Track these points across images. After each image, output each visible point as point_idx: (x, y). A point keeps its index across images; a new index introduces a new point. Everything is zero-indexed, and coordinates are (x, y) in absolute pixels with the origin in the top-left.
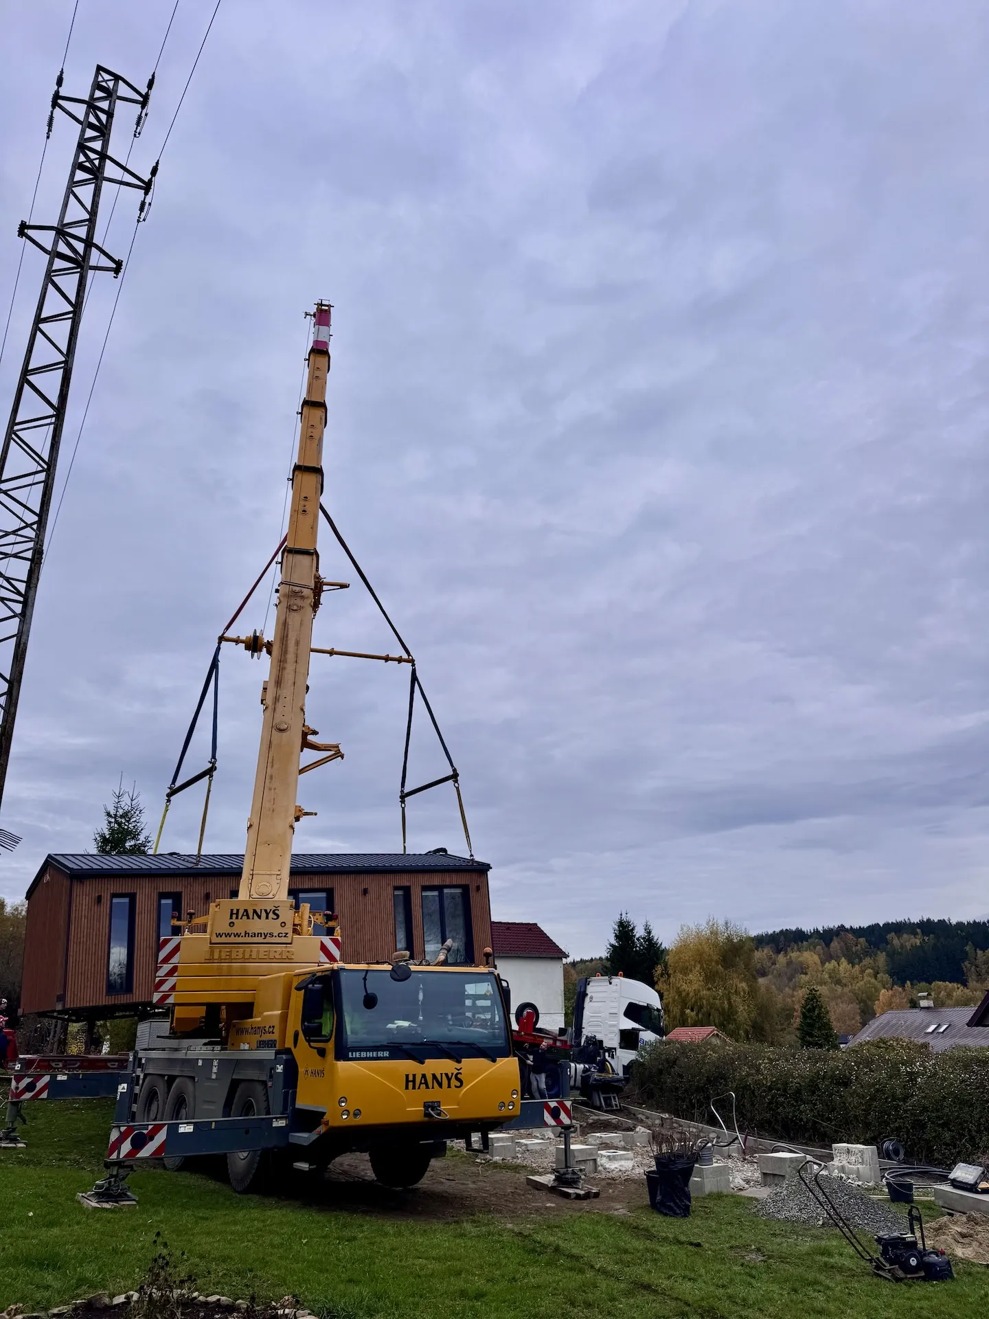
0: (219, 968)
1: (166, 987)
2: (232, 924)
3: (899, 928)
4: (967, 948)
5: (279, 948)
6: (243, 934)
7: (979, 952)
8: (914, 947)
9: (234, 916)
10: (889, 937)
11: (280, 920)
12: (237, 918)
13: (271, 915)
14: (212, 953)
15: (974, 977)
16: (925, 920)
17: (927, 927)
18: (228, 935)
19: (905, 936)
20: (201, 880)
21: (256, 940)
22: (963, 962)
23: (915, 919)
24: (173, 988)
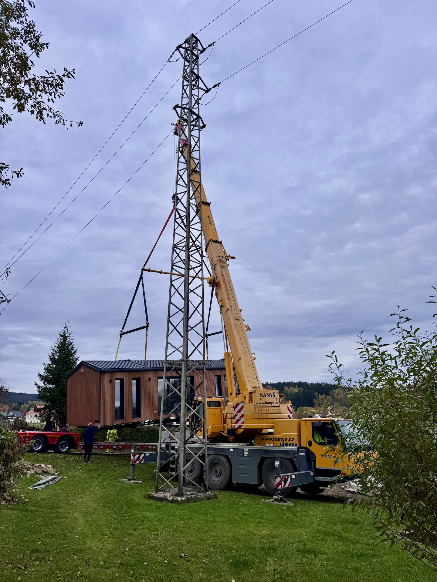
0: (259, 415)
1: (240, 422)
2: (261, 399)
3: (289, 384)
4: (316, 394)
5: (277, 408)
6: (265, 403)
7: (320, 395)
8: (295, 393)
9: (261, 396)
10: (285, 388)
11: (275, 398)
12: (262, 396)
13: (273, 396)
14: (256, 409)
15: (318, 405)
16: (299, 382)
17: (300, 385)
18: (260, 403)
19: (291, 388)
20: (147, 372)
21: (270, 405)
22: (313, 399)
23: (295, 381)
24: (243, 423)
